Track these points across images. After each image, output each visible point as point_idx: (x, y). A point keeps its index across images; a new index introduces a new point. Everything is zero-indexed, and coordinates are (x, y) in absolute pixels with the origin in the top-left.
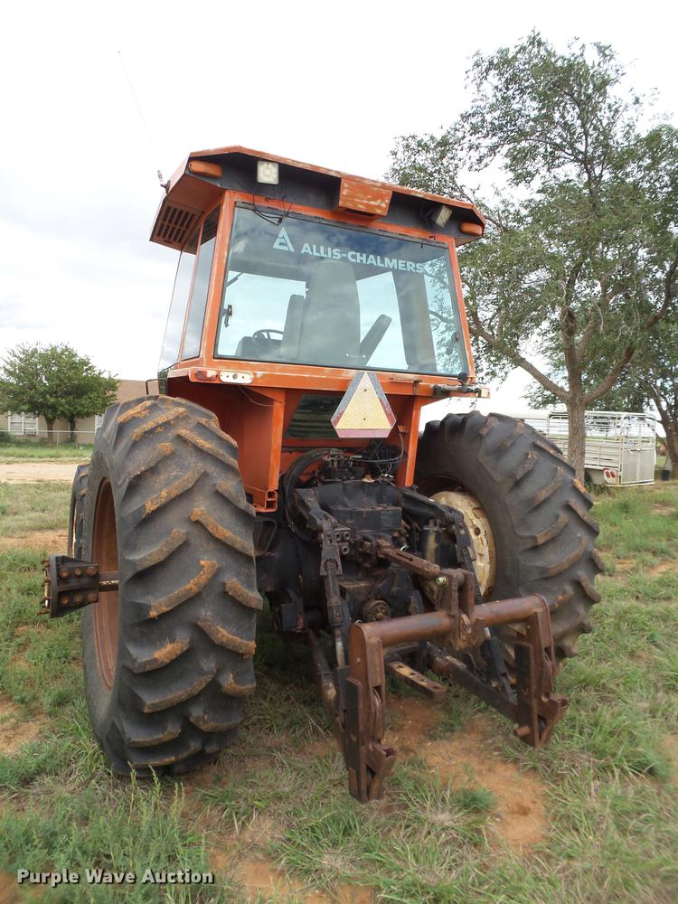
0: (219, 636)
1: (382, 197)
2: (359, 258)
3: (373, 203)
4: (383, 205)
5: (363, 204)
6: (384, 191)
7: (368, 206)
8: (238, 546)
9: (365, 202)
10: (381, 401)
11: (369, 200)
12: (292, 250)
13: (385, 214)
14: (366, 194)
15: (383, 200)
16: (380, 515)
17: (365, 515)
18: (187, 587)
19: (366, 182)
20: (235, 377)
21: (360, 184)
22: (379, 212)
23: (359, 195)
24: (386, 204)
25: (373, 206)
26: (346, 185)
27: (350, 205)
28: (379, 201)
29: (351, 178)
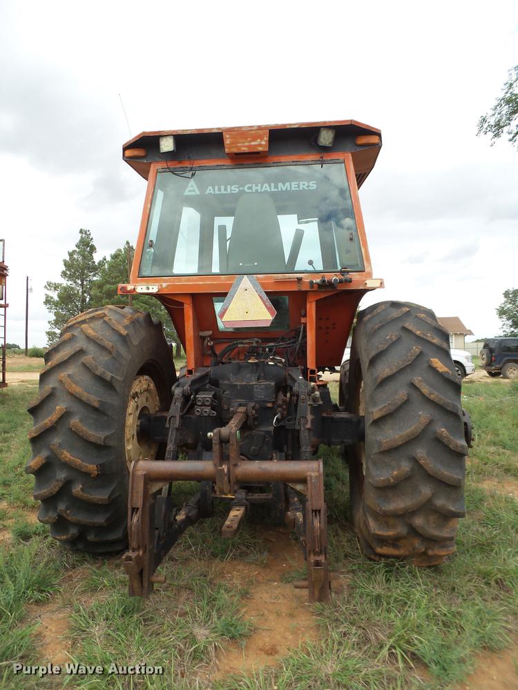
0: (63, 456)
1: (261, 137)
2: (254, 188)
3: (253, 143)
4: (263, 143)
5: (244, 147)
6: (261, 132)
7: (249, 147)
8: (84, 399)
9: (247, 144)
10: (261, 297)
11: (250, 142)
12: (198, 193)
13: (267, 149)
14: (246, 139)
15: (262, 139)
16: (252, 388)
17: (239, 388)
18: (45, 422)
19: (244, 129)
20: (148, 289)
21: (239, 132)
22: (260, 149)
23: (240, 140)
24: (265, 141)
25: (255, 146)
26: (228, 136)
27: (235, 150)
28: (259, 140)
29: (230, 130)
